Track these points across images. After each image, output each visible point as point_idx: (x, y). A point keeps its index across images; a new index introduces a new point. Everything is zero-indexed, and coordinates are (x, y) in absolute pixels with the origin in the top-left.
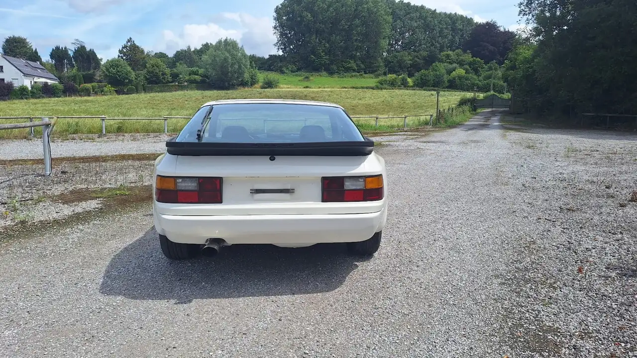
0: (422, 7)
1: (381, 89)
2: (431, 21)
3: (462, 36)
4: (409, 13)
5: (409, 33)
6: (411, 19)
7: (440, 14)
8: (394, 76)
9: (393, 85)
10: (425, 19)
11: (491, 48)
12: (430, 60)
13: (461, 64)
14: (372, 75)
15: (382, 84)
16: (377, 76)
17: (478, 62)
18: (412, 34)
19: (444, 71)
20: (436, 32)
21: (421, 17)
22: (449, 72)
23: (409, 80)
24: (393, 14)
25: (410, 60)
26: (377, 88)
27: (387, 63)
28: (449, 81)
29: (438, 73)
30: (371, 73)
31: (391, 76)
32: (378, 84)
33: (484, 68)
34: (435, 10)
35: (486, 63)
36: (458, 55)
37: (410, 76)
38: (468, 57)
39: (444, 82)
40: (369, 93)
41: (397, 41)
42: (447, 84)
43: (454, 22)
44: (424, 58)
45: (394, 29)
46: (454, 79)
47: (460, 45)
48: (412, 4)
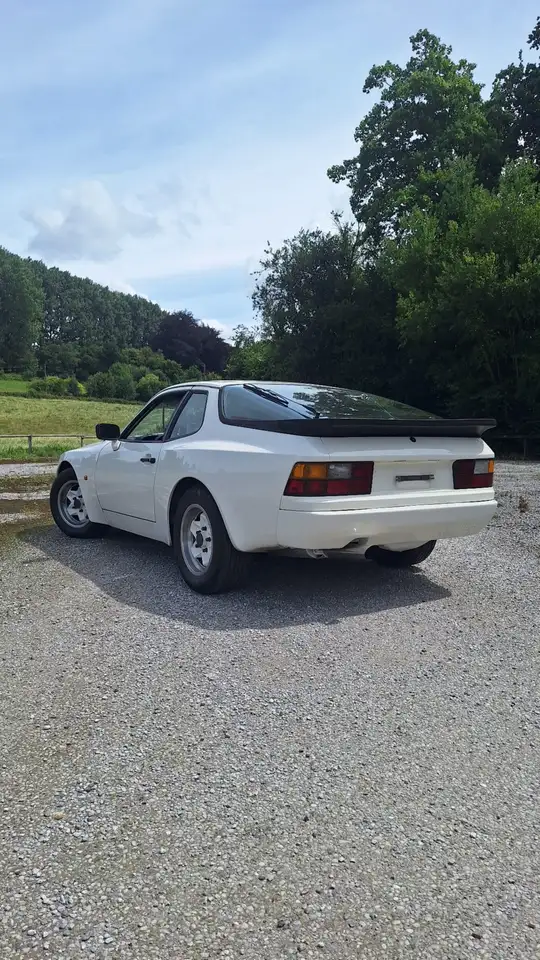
0: (87, 281)
1: (39, 397)
2: (101, 303)
3: (147, 328)
4: (69, 288)
5: (70, 317)
6: (73, 297)
7: (114, 294)
8: (56, 379)
9: (56, 391)
10: (93, 298)
11: (190, 348)
12: (108, 359)
13: (151, 366)
14: (19, 376)
15: (38, 390)
16: (27, 378)
17: (175, 366)
18: (75, 319)
19: (130, 376)
20: (111, 320)
21: (86, 295)
22: (137, 379)
23: (80, 385)
24: (45, 284)
25: (77, 356)
26: (31, 395)
27: (42, 358)
28: (138, 390)
29: (122, 378)
30: (17, 373)
31: (51, 379)
32: (33, 390)
33: (182, 374)
34: (107, 288)
35: (185, 367)
36: (145, 354)
37: (81, 379)
38: (159, 358)
39: (132, 392)
40: (20, 403)
41: (53, 327)
42: (136, 394)
43: (136, 309)
44: (99, 356)
45: (47, 308)
46: (145, 386)
47: (145, 339)
48: (72, 275)
